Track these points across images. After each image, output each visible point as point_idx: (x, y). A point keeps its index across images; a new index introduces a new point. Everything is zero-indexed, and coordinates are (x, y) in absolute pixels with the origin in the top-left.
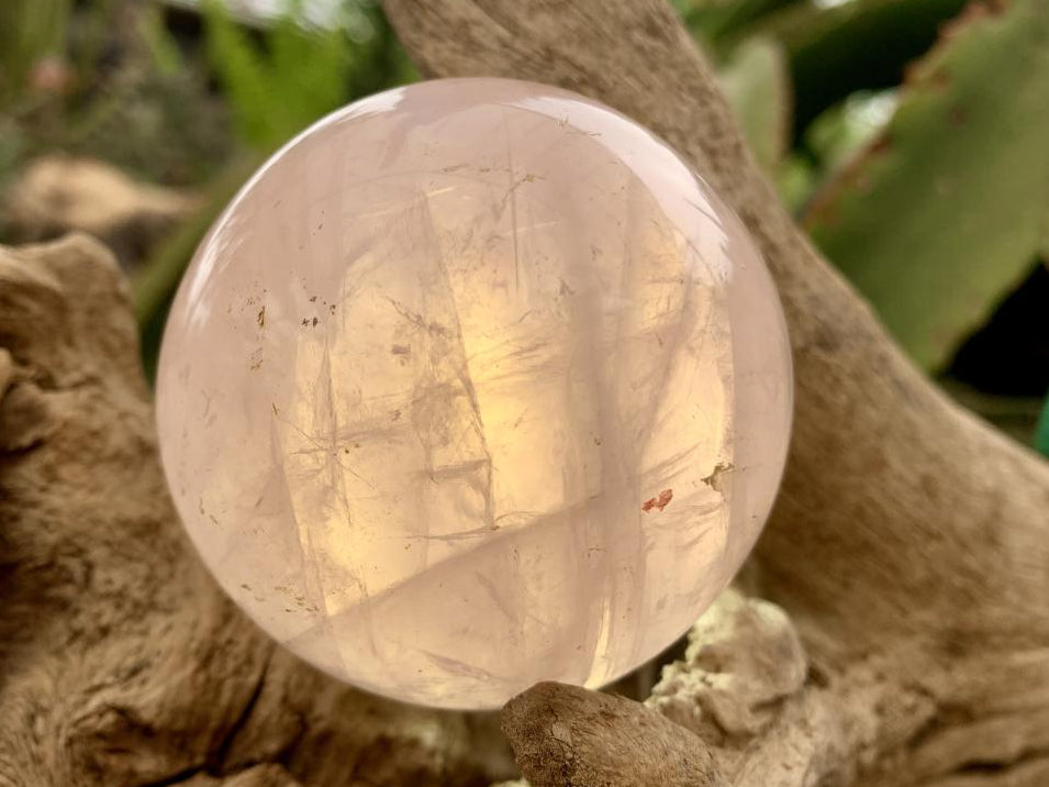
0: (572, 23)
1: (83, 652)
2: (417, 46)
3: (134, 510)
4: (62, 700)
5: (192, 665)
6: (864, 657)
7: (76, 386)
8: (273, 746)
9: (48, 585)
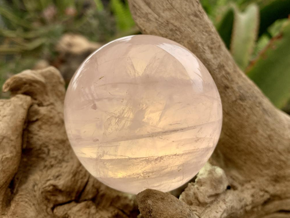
0: (174, 14)
1: (47, 171)
2: (135, 19)
3: (60, 137)
4: (41, 182)
5: (71, 176)
6: (250, 181)
7: (48, 105)
8: (90, 196)
9: (39, 154)
